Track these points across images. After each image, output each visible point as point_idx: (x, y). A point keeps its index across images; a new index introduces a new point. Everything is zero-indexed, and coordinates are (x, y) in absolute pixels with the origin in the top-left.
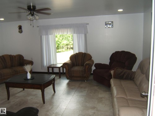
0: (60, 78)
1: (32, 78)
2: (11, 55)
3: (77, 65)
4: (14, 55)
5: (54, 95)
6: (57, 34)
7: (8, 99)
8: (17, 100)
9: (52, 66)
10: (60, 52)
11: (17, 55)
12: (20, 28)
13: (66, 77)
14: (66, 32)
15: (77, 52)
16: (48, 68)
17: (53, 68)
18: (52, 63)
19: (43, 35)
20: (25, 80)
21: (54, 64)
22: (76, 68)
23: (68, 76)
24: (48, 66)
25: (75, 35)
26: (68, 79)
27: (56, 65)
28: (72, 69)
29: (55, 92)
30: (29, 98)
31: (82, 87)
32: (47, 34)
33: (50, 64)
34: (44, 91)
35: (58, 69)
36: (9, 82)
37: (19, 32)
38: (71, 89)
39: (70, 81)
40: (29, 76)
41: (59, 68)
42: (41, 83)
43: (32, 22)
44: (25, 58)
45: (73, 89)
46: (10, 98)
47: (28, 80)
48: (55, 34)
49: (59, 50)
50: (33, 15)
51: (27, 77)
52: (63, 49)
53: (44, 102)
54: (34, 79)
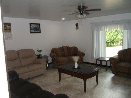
0: (106, 70)
1: (79, 68)
2: (69, 47)
3: (124, 61)
4: (71, 47)
5: (96, 86)
6: (107, 30)
7: (60, 81)
8: (66, 84)
9: (101, 59)
10: (115, 46)
11: (73, 47)
12: (77, 25)
13: (111, 71)
14: (115, 28)
15: (126, 48)
16: (97, 60)
17: (101, 61)
18: (101, 57)
19: (95, 31)
20: (73, 68)
21: (103, 57)
22: (123, 64)
23: (114, 71)
24: (97, 58)
25: (126, 31)
26: (113, 73)
27: (104, 58)
28: (119, 65)
29: (98, 83)
30: (75, 84)
31: (126, 85)
32: (98, 30)
33: (99, 57)
34: (86, 81)
35: (105, 62)
36: (61, 68)
37: (76, 28)
38: (114, 84)
39: (115, 76)
40: (76, 66)
41: (107, 62)
42: (84, 74)
43: (81, 20)
44: (79, 50)
45: (116, 84)
46: (61, 81)
47: (75, 69)
48: (105, 30)
49: (114, 45)
50: (82, 14)
51: (74, 67)
52: (117, 44)
53: (85, 91)
54: (80, 68)
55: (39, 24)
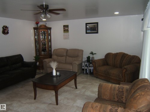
55: (97, 23)
